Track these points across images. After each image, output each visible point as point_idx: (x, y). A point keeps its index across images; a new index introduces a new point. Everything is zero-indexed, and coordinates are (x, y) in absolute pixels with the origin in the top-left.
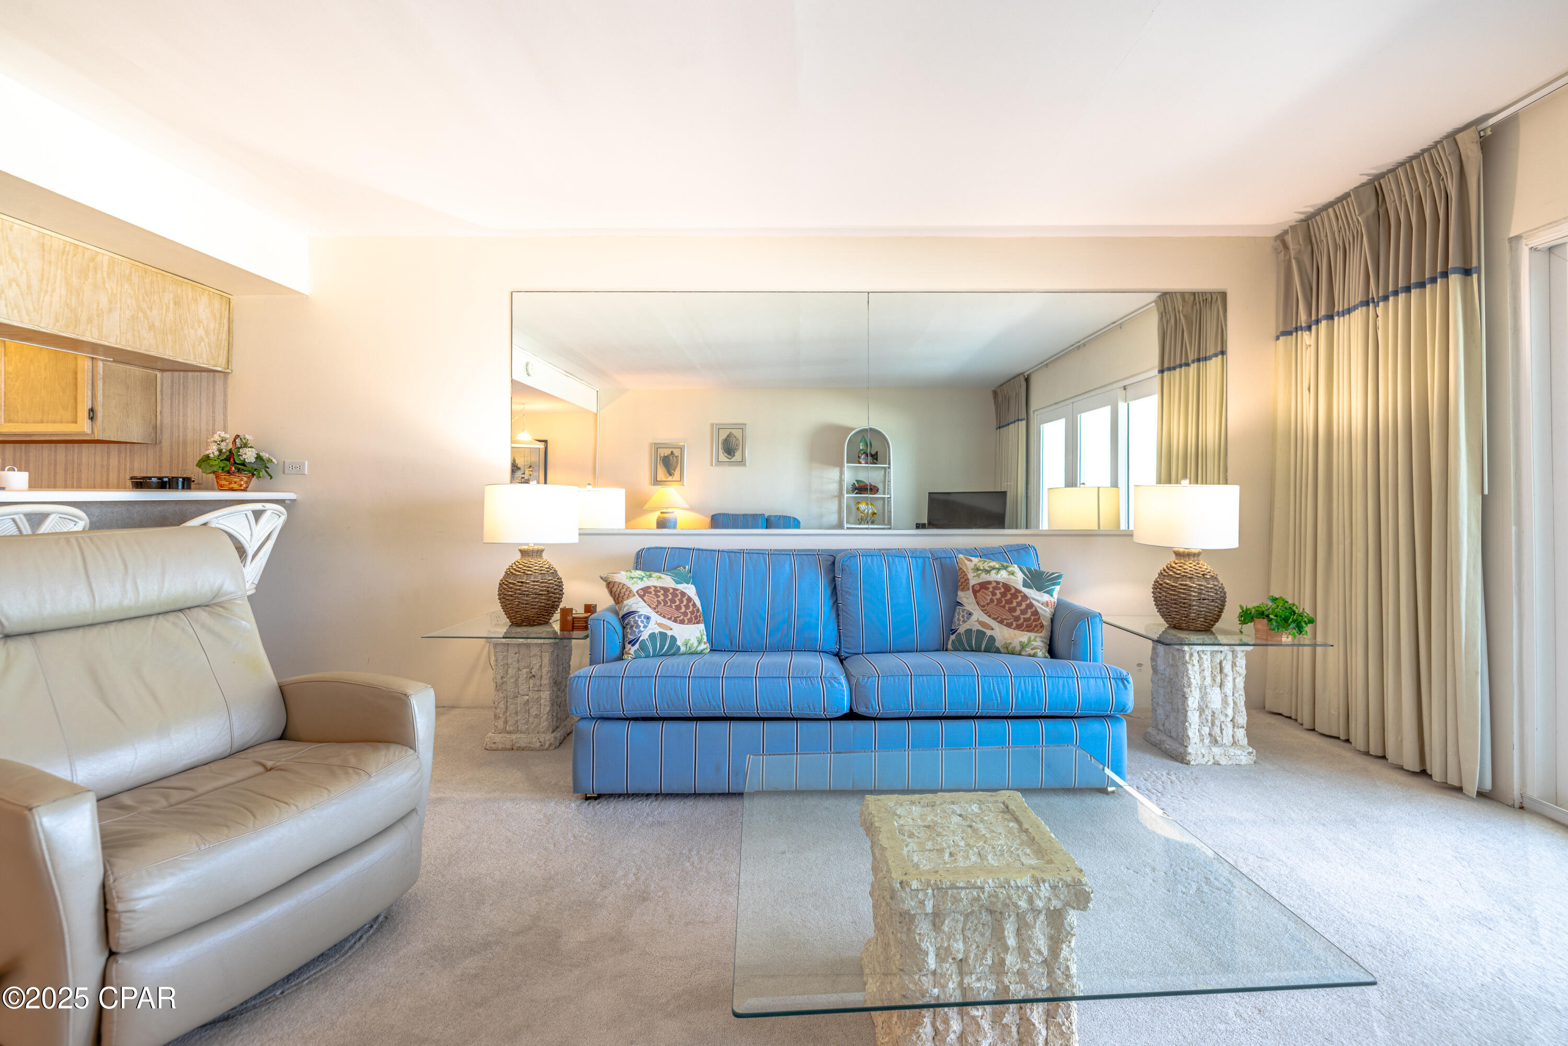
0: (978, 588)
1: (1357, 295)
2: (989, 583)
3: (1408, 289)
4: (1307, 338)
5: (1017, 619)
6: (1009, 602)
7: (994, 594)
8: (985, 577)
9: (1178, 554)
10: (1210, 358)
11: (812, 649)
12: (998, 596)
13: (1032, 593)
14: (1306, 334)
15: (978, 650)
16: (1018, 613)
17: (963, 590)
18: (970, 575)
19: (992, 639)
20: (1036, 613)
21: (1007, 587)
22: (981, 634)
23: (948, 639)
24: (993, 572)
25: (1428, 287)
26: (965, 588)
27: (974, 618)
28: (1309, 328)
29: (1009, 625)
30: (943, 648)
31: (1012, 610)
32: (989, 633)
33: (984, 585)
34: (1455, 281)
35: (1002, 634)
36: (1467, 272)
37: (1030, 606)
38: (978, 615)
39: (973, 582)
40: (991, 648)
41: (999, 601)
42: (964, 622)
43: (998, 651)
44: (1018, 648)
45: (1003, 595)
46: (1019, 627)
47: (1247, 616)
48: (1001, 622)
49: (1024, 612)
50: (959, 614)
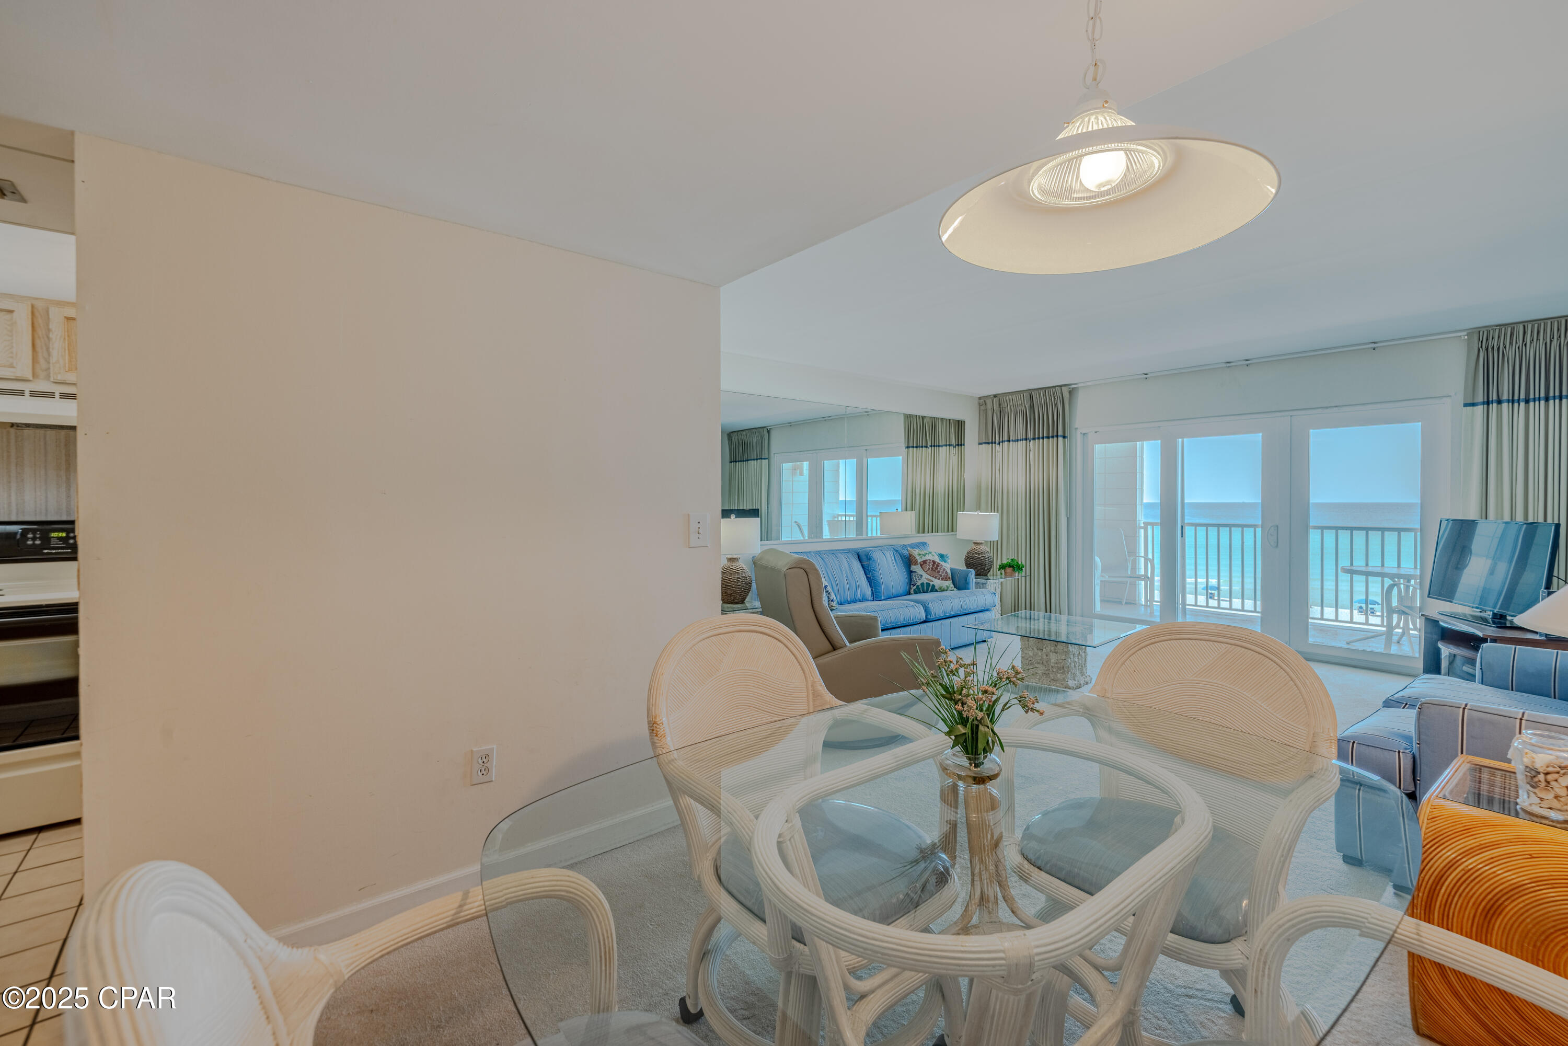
0: (922, 563)
1: (1021, 435)
2: (927, 560)
3: (1043, 438)
4: (998, 448)
5: (941, 576)
6: (936, 568)
7: (929, 566)
8: (924, 558)
9: (975, 543)
10: (941, 446)
11: (864, 600)
12: (931, 566)
13: (942, 563)
14: (997, 446)
15: (927, 592)
16: (941, 573)
17: (915, 565)
18: (917, 558)
19: (933, 586)
20: (946, 572)
21: (934, 562)
22: (928, 584)
23: (910, 588)
24: (927, 555)
25: (1050, 439)
26: (916, 563)
27: (924, 577)
28: (999, 444)
29: (939, 579)
30: (910, 594)
31: (939, 572)
32: (931, 583)
33: (925, 562)
34: (1060, 439)
35: (937, 583)
36: (1064, 437)
37: (944, 569)
38: (925, 576)
39: (919, 561)
40: (933, 590)
41: (932, 569)
42: (919, 579)
43: (936, 591)
44: (946, 588)
45: (933, 565)
46: (942, 579)
47: (1002, 567)
48: (936, 578)
49: (943, 573)
50: (915, 576)
